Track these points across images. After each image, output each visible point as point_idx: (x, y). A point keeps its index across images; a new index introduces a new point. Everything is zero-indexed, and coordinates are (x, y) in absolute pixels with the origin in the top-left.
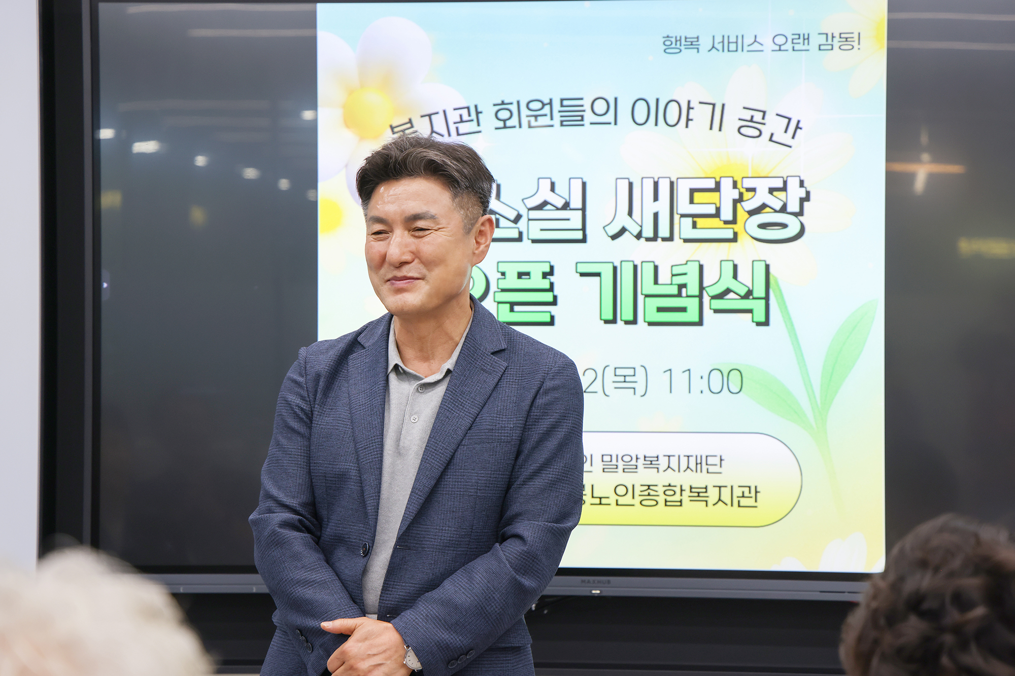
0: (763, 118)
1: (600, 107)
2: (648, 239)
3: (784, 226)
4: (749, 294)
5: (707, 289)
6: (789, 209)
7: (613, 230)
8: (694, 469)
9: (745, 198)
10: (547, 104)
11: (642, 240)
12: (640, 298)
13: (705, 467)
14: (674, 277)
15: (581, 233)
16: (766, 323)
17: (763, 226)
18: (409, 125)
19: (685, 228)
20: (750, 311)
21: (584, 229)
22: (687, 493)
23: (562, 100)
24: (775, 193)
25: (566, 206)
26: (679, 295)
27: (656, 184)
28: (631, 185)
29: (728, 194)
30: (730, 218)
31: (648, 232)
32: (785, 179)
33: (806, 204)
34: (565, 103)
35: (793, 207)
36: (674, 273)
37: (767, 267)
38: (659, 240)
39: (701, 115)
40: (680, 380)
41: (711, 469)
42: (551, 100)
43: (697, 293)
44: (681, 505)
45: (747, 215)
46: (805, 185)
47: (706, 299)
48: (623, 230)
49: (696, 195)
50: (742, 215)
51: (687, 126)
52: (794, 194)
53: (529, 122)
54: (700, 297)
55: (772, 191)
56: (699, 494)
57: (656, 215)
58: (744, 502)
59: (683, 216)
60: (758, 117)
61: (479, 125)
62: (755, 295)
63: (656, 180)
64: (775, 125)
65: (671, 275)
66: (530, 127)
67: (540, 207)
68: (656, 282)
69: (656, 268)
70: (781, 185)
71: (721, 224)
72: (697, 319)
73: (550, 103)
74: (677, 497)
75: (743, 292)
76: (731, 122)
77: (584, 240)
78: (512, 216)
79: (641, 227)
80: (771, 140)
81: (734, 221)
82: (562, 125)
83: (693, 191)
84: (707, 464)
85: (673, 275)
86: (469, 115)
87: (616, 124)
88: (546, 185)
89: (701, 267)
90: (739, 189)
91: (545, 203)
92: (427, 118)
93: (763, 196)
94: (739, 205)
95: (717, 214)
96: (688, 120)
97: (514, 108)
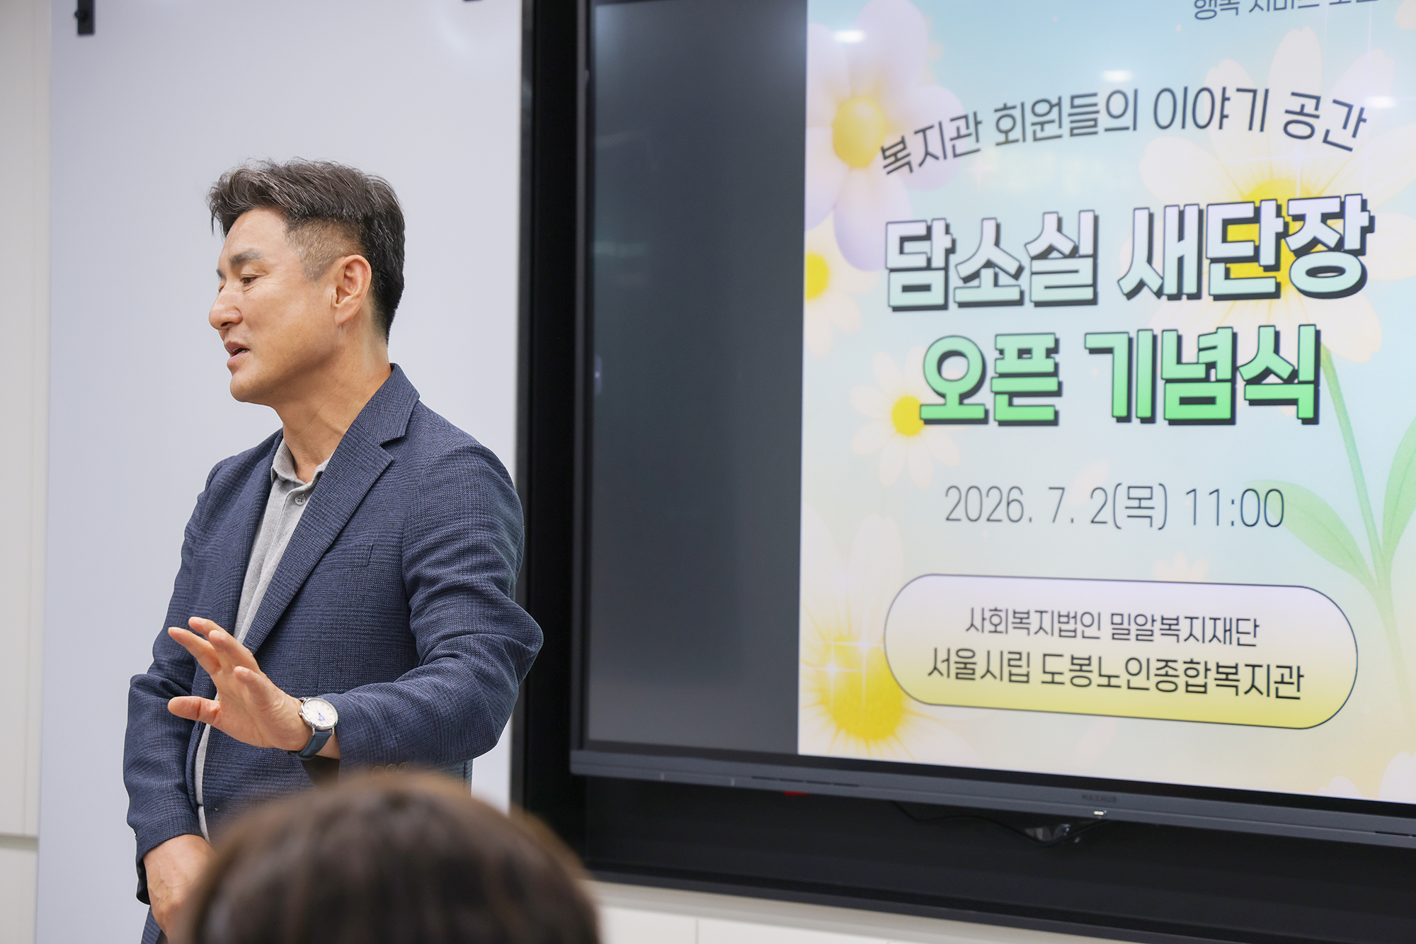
0: (1317, 108)
1: (1117, 105)
2: (1171, 298)
3: (1340, 271)
4: (1293, 378)
5: (1241, 369)
6: (1348, 246)
7: (1129, 285)
8: (1222, 638)
9: (1291, 232)
10: (1055, 105)
11: (1164, 298)
12: (1160, 383)
13: (1235, 636)
14: (1201, 353)
15: (1090, 290)
16: (1314, 421)
17: (1313, 272)
18: (901, 146)
19: (1216, 280)
20: (1294, 402)
21: (1094, 285)
22: (1212, 674)
23: (1073, 98)
24: (1330, 222)
25: (1074, 253)
26: (1206, 379)
27: (1181, 215)
28: (1151, 217)
29: (1271, 224)
30: (1272, 262)
31: (1171, 288)
32: (1343, 200)
33: (1369, 236)
34: (1077, 102)
35: (1352, 242)
36: (1202, 346)
37: (1318, 334)
38: (1184, 297)
39: (1239, 107)
40: (1206, 504)
41: (1244, 639)
42: (1060, 99)
43: (1229, 376)
44: (1205, 692)
45: (1293, 257)
46: (1369, 208)
47: (1240, 384)
48: (1141, 285)
49: (1231, 228)
50: (1287, 256)
51: (1221, 127)
52: (1355, 219)
53: (1034, 132)
54: (1233, 381)
55: (1325, 217)
56: (1227, 676)
57: (1181, 261)
58: (1284, 690)
59: (1214, 261)
60: (1310, 106)
61: (977, 140)
62: (1302, 377)
63: (1182, 208)
64: (1330, 118)
65: (1197, 350)
66: (1036, 139)
67: (1044, 255)
68: (1179, 361)
69: (1179, 338)
70: (1337, 209)
71: (1260, 272)
72: (1227, 415)
73: (1059, 104)
74: (1200, 680)
75: (1285, 373)
76: (1276, 118)
77: (1093, 302)
78: (1013, 271)
79: (1162, 278)
80: (1325, 141)
81: (1276, 267)
82: (1072, 135)
83: (1227, 223)
84: (1238, 632)
85: (1201, 350)
86: (968, 127)
87: (1135, 128)
88: (1051, 221)
89: (1235, 336)
90: (1284, 218)
91: (1051, 249)
92: (921, 135)
93: (1314, 228)
94: (1283, 241)
95: (1255, 258)
96: (1223, 116)
97: (1017, 113)
